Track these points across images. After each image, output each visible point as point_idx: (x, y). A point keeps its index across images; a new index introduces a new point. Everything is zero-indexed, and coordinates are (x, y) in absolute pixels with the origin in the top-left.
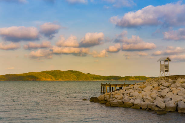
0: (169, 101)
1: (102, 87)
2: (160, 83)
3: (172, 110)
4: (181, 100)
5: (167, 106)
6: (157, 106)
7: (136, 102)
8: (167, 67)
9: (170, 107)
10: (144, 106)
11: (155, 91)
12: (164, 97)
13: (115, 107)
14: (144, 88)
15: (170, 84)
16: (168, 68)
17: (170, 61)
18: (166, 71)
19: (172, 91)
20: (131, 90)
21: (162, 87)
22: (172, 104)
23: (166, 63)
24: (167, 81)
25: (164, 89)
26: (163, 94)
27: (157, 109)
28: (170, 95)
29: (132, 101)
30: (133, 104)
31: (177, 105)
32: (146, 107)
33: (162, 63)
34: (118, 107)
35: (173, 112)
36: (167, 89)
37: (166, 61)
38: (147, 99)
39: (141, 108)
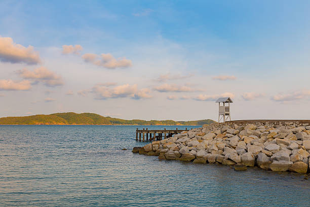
0: (243, 153)
1: (137, 134)
2: (224, 129)
3: (251, 165)
4: (261, 151)
5: (243, 159)
6: (229, 159)
7: (199, 154)
8: (227, 109)
9: (248, 161)
10: (212, 159)
11: (220, 139)
12: (234, 148)
13: (173, 160)
14: (203, 135)
15: (238, 131)
16: (229, 111)
17: (231, 102)
18: (226, 114)
19: (243, 140)
20: (186, 139)
21: (228, 135)
22: (249, 157)
23: (227, 105)
24: (232, 126)
25: (232, 137)
26: (234, 144)
27: (230, 163)
28: (242, 145)
29: (193, 152)
30: (196, 157)
31: (256, 158)
32: (215, 161)
33: (222, 104)
34: (175, 160)
35: (252, 167)
36: (236, 138)
37: (226, 102)
38: (213, 150)
39: (207, 162)
